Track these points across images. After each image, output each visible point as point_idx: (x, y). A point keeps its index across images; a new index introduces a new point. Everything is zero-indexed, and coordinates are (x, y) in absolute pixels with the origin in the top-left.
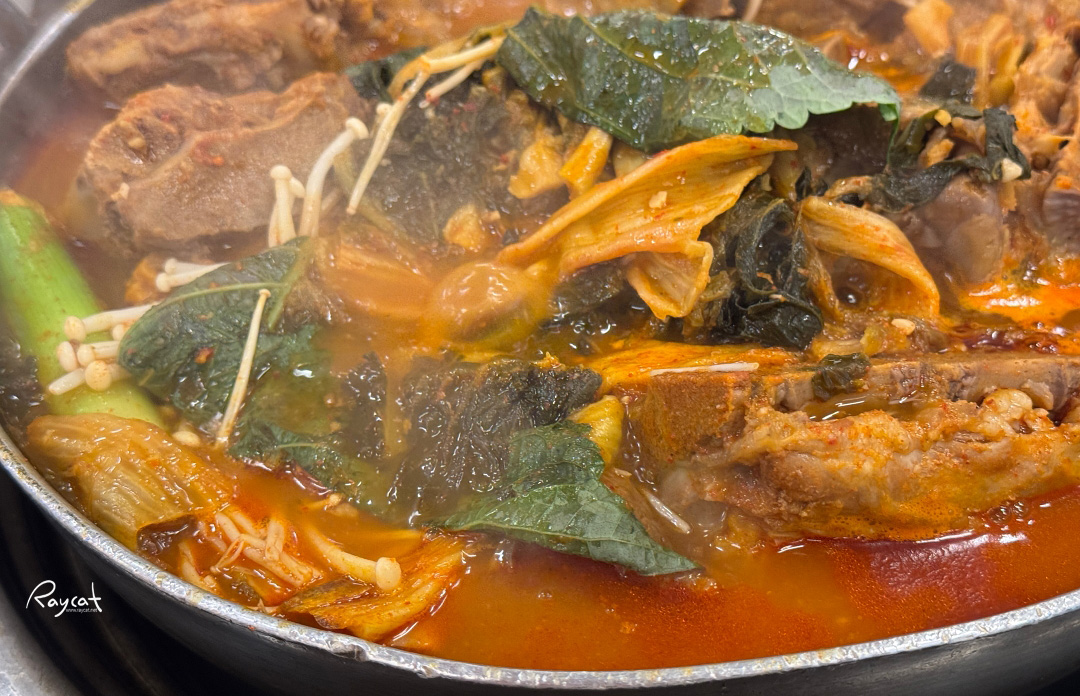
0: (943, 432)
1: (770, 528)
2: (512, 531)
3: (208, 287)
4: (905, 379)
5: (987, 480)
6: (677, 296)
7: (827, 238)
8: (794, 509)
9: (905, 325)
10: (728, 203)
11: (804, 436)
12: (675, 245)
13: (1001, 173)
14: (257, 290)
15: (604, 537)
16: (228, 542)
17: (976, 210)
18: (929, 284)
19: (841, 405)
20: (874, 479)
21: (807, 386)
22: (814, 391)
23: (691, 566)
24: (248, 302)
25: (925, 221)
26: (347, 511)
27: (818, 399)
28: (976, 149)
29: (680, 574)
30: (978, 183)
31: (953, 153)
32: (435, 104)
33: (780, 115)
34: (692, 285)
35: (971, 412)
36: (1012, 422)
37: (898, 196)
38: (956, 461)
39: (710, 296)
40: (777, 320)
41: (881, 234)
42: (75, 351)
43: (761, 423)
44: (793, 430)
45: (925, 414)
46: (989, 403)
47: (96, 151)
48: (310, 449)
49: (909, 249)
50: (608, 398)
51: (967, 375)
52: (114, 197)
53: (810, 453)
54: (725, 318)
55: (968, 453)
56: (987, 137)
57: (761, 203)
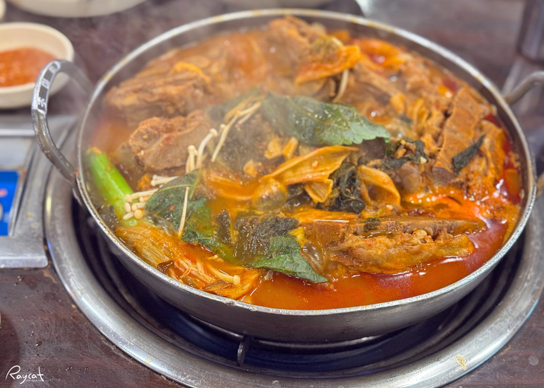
0: (401, 242)
1: (350, 269)
2: (273, 269)
3: (171, 186)
4: (391, 226)
5: (413, 257)
6: (321, 195)
7: (367, 178)
8: (358, 264)
9: (390, 207)
10: (337, 167)
11: (362, 243)
12: (321, 179)
13: (420, 161)
14: (185, 187)
15: (301, 271)
16: (185, 270)
17: (412, 172)
18: (397, 194)
19: (372, 233)
20: (381, 256)
21: (363, 227)
22: (364, 229)
23: (326, 280)
24: (183, 191)
25: (397, 174)
26: (220, 260)
27: (366, 232)
28: (412, 153)
29: (323, 283)
30: (413, 164)
31: (406, 153)
32: (241, 126)
33: (354, 139)
34: (326, 192)
35: (409, 237)
36: (421, 240)
37: (389, 166)
38: (404, 251)
39: (332, 196)
40: (352, 204)
41: (384, 178)
42: (131, 206)
43: (349, 239)
44: (359, 241)
45: (396, 237)
46: (415, 234)
47: (132, 139)
48: (208, 240)
49: (392, 183)
50: (300, 228)
51: (409, 225)
52: (139, 154)
53: (363, 248)
54: (336, 203)
55: (408, 249)
56: (416, 150)
57: (347, 167)
